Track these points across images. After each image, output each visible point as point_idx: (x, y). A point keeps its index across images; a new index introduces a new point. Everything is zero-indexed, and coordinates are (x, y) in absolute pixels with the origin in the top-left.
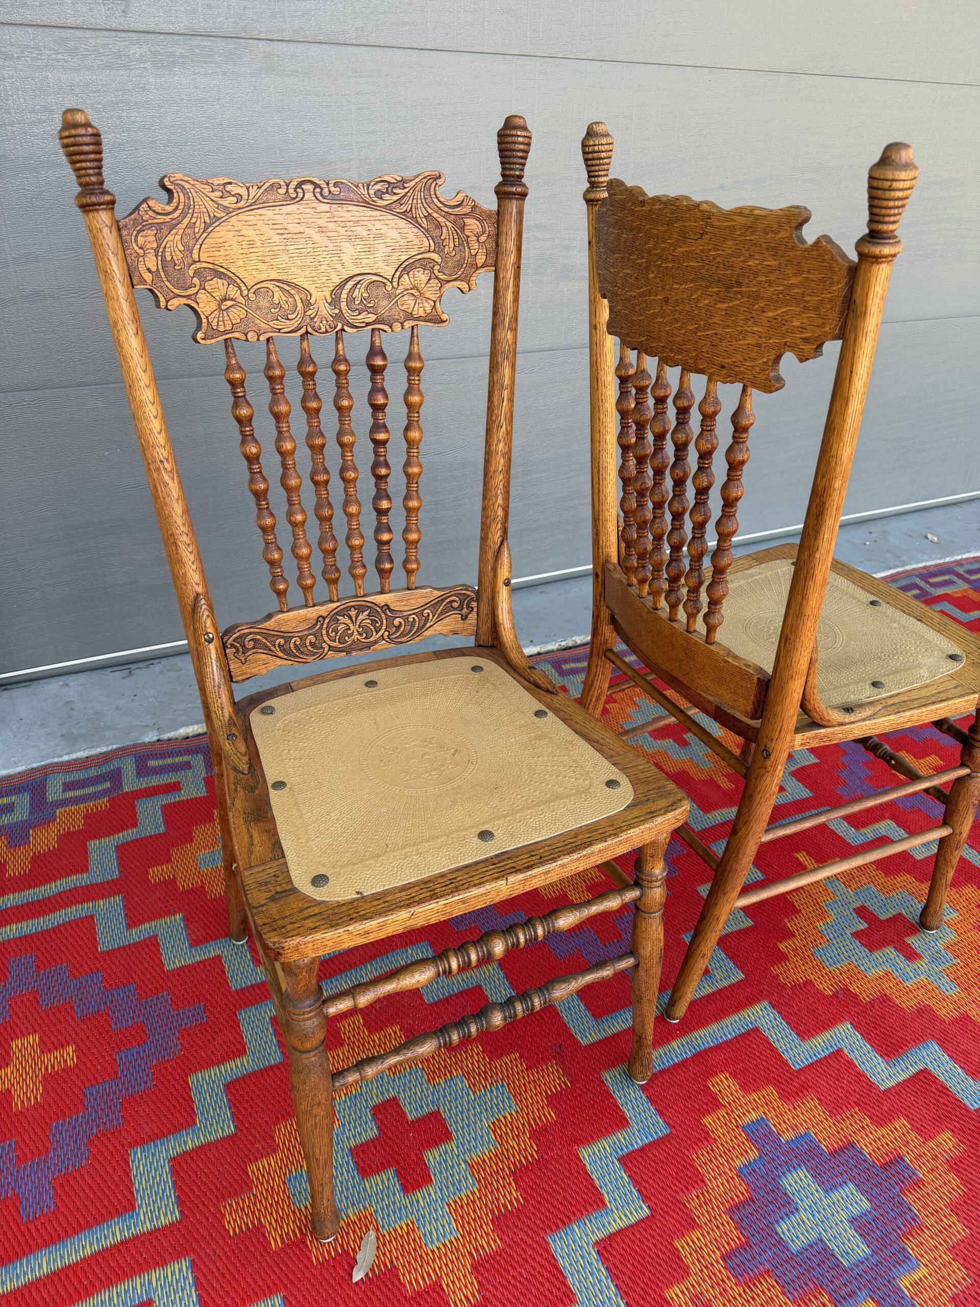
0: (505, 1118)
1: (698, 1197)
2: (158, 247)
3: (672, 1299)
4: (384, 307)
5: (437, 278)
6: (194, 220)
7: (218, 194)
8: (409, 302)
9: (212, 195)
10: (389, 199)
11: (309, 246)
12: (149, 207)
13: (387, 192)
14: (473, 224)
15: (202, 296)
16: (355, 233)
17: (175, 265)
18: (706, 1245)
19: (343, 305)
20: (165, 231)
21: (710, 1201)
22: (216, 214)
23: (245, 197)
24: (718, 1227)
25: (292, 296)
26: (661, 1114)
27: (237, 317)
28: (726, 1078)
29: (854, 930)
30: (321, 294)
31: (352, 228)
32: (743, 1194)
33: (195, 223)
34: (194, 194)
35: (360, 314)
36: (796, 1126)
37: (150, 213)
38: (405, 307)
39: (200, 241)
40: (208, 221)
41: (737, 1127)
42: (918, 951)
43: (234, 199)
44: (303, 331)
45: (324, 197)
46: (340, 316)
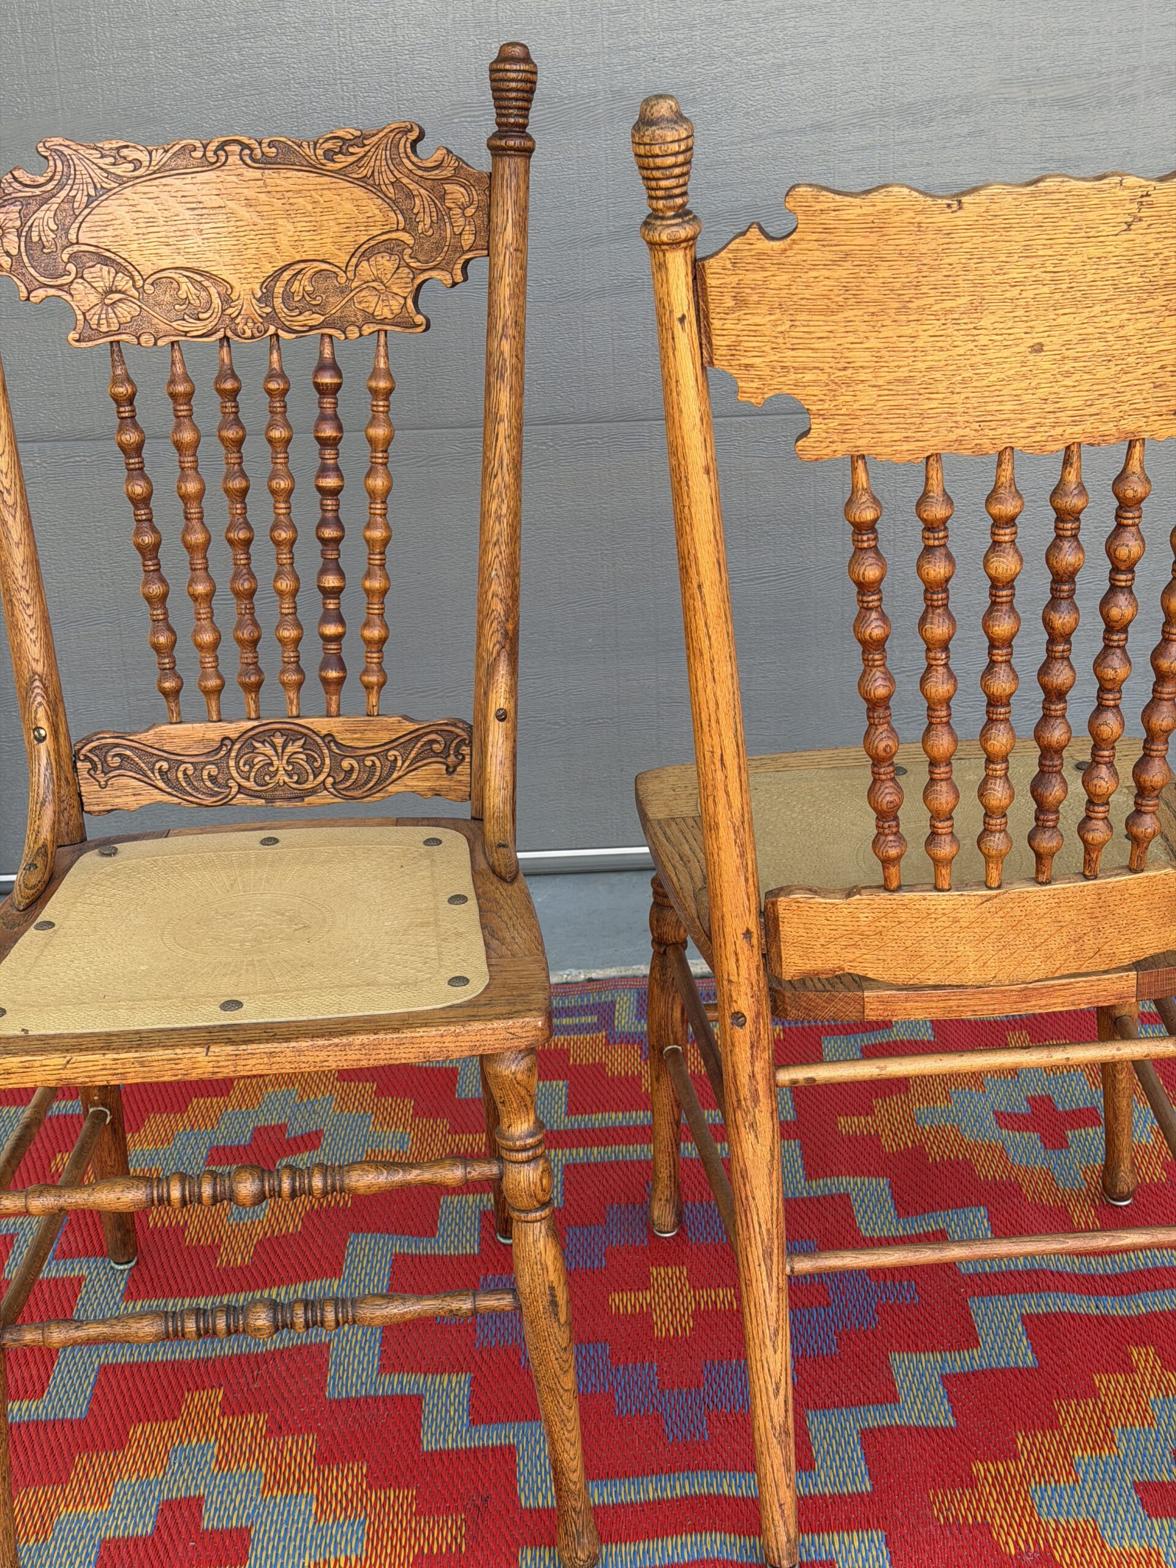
2: (23, 225)
4: (335, 305)
5: (408, 266)
6: (73, 193)
7: (109, 160)
8: (370, 299)
9: (101, 162)
10: (343, 161)
11: (232, 223)
12: (14, 178)
13: (340, 152)
14: (456, 192)
15: (78, 287)
16: (295, 207)
17: (44, 247)
19: (278, 302)
20: (34, 207)
22: (104, 185)
23: (146, 164)
25: (206, 289)
27: (126, 314)
30: (246, 286)
31: (291, 201)
33: (75, 197)
34: (76, 161)
35: (301, 314)
37: (15, 185)
38: (364, 305)
39: (80, 219)
40: (92, 192)
43: (131, 166)
44: (220, 334)
45: (254, 161)
46: (272, 317)
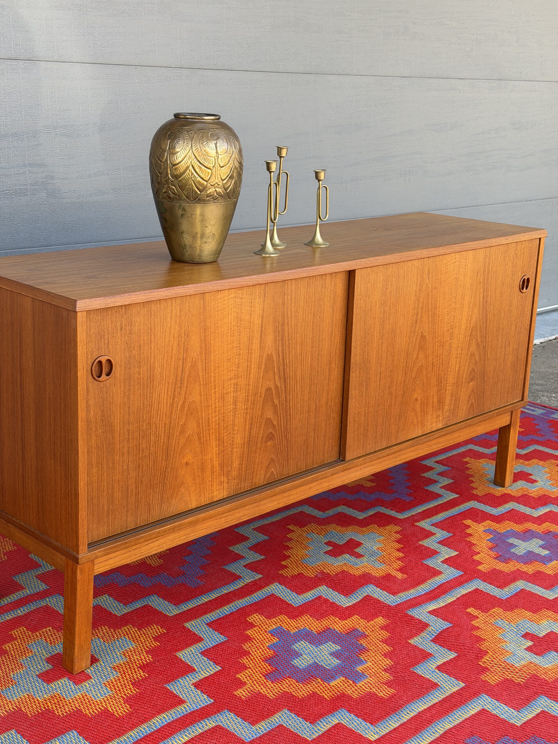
0: (130, 649)
1: (247, 659)
3: (238, 694)
18: (254, 673)
21: (254, 659)
24: (259, 667)
26: (221, 634)
28: (257, 615)
29: (325, 550)
32: (272, 654)
36: (298, 627)
41: (266, 632)
42: (362, 553)
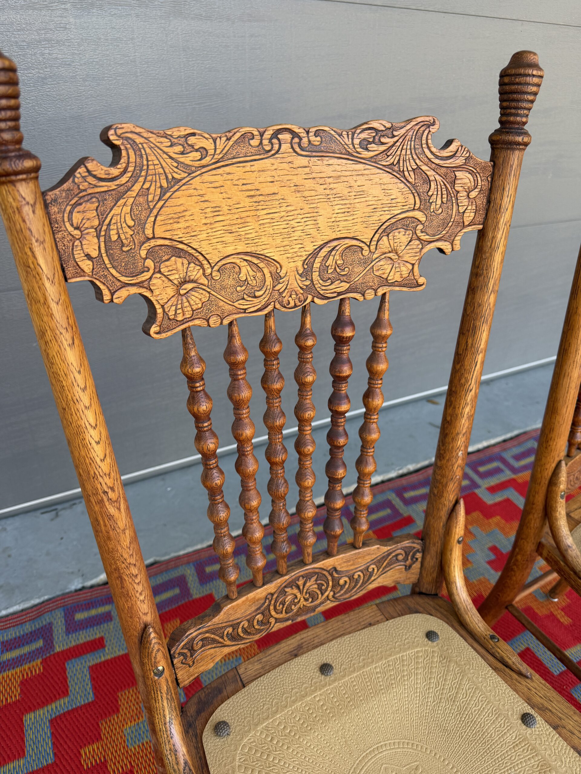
2: (101, 224)
4: (359, 274)
5: (419, 239)
6: (147, 185)
7: (179, 148)
8: (386, 267)
9: (171, 151)
10: (375, 150)
11: (283, 209)
12: (88, 171)
13: (373, 142)
14: (464, 178)
15: (157, 282)
16: (334, 191)
17: (123, 245)
19: (315, 276)
20: (110, 203)
22: (176, 176)
23: (211, 152)
25: (261, 270)
27: (198, 301)
30: (292, 264)
31: (332, 186)
33: (148, 189)
34: (148, 151)
35: (332, 283)
37: (90, 179)
38: (381, 272)
39: (155, 212)
40: (165, 184)
43: (197, 155)
44: (270, 308)
45: (302, 149)
46: (310, 289)
